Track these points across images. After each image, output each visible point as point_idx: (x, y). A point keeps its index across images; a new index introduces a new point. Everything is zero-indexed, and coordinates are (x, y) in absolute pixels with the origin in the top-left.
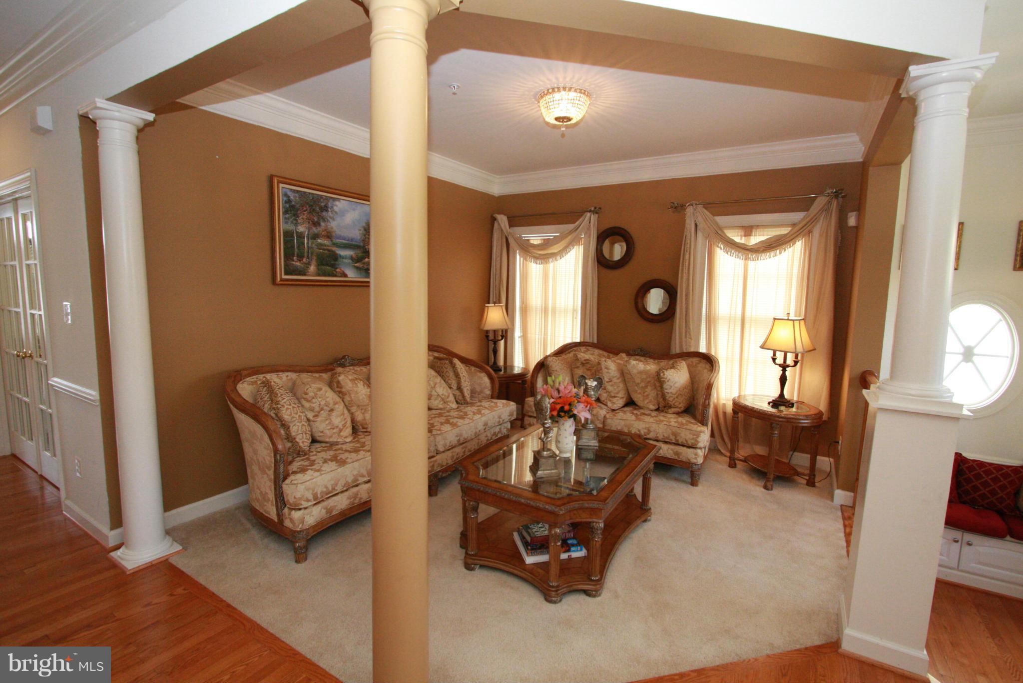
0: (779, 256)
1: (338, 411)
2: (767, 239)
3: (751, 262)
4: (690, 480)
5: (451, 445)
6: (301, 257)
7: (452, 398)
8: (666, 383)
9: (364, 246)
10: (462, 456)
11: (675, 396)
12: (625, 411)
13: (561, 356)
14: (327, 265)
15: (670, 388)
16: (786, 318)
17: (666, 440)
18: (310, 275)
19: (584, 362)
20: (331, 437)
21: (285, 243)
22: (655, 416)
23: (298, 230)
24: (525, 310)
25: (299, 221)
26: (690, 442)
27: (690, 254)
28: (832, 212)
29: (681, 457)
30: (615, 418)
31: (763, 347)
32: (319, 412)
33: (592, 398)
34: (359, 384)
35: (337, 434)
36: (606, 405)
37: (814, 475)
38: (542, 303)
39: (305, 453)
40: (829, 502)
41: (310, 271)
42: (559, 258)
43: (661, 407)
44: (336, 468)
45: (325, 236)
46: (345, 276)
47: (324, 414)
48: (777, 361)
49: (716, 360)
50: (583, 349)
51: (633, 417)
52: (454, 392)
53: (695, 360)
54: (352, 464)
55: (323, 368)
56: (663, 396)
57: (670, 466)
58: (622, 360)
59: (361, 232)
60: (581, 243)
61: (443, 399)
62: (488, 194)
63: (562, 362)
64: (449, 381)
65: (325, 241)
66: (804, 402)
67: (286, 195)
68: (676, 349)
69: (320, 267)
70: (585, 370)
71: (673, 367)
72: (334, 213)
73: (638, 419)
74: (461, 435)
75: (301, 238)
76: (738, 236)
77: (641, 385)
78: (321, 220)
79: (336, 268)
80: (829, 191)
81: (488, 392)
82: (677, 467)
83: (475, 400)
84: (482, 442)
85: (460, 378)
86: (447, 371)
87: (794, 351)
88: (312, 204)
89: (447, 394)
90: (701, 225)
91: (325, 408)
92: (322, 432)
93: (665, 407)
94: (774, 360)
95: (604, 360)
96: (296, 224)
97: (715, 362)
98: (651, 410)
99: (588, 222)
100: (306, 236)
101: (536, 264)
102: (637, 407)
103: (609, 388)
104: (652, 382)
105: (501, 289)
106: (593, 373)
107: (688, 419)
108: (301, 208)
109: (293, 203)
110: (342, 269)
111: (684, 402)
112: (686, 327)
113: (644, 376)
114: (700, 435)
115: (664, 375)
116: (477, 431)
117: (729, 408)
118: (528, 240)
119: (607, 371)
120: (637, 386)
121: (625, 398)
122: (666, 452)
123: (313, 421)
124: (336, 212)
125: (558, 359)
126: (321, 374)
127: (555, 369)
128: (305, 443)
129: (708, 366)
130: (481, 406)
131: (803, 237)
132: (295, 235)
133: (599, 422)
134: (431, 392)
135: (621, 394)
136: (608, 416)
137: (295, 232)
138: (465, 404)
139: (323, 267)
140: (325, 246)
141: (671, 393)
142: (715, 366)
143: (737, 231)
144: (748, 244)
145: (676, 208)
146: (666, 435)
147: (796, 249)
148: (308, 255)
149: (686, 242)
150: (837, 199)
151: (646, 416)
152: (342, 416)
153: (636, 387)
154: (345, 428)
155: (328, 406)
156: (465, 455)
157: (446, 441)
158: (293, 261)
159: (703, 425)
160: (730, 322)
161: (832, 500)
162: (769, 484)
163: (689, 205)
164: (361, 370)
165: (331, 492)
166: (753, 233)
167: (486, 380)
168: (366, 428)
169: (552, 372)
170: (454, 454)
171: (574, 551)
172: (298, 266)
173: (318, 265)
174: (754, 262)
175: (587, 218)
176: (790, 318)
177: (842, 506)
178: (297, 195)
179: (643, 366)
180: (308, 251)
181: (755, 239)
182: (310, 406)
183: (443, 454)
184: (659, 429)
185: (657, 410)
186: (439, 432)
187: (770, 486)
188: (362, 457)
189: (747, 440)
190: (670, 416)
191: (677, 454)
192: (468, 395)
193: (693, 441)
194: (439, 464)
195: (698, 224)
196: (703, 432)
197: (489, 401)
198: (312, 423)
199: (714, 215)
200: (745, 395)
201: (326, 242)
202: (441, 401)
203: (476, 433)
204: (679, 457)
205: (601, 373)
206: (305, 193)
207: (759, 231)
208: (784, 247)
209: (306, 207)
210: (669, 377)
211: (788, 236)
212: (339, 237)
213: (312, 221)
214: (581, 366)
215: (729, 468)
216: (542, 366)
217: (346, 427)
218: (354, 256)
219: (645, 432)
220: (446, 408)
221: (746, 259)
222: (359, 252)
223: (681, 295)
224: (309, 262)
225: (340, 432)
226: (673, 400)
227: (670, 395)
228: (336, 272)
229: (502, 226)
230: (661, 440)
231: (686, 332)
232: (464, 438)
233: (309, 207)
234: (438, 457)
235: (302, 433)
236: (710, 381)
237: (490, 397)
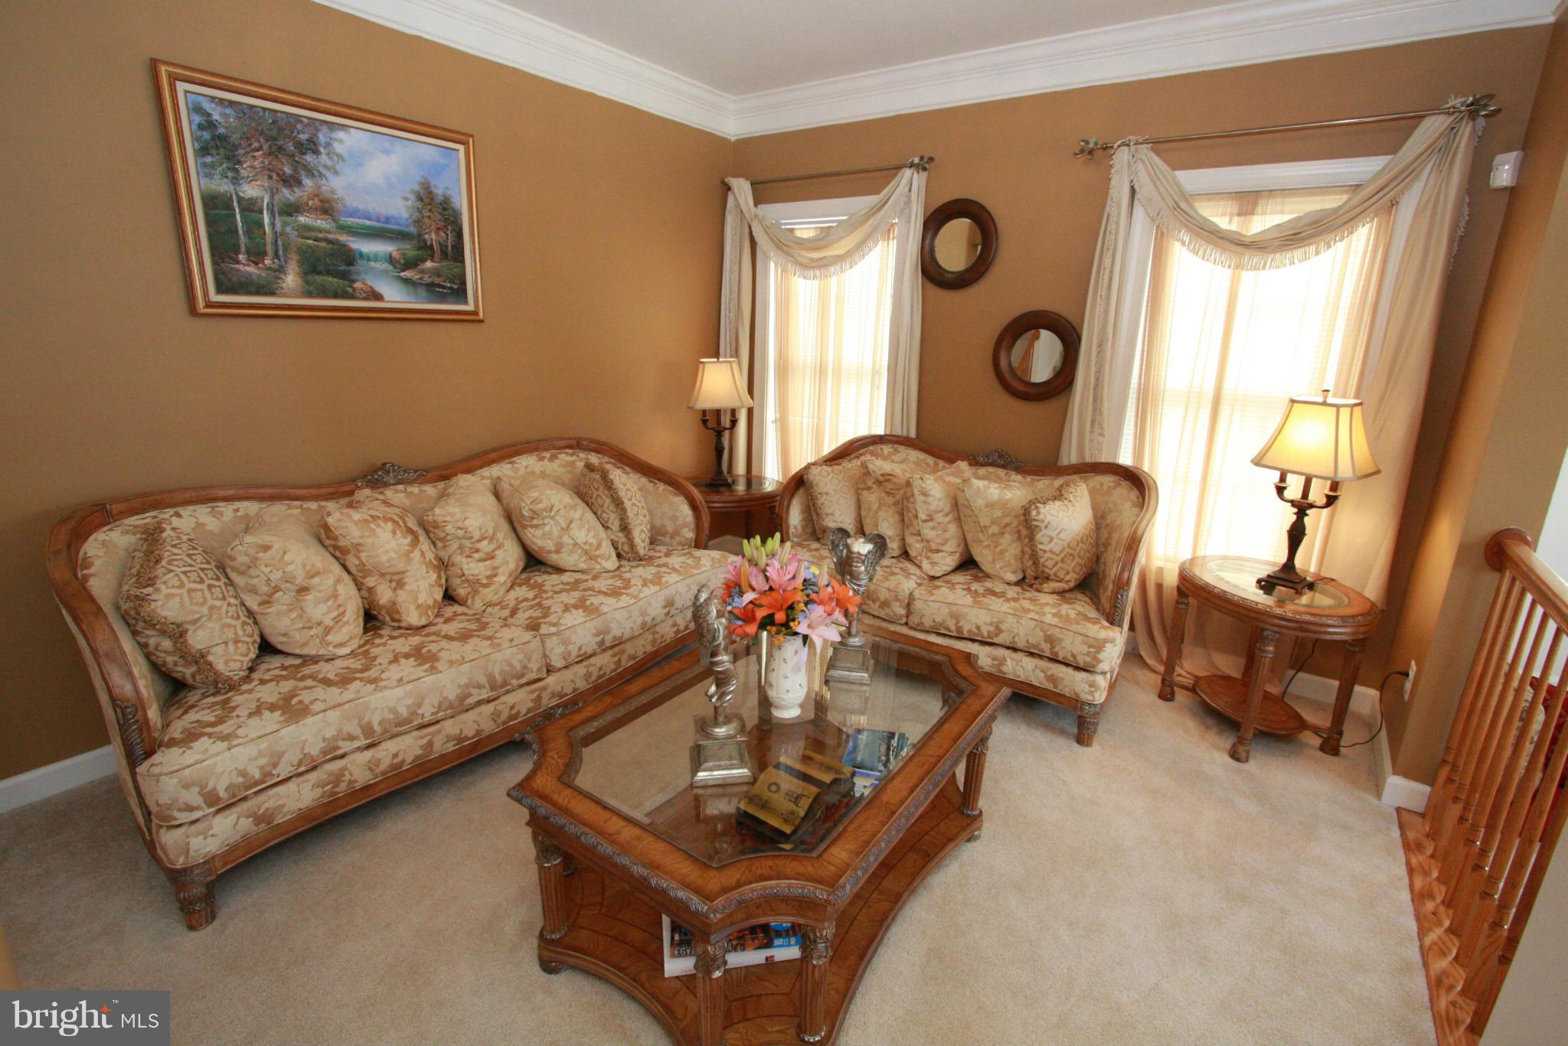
0: (1315, 259)
1: (320, 592)
2: (1289, 221)
3: (1250, 272)
4: (1075, 731)
5: (582, 652)
6: (257, 255)
7: (607, 549)
8: (1041, 530)
9: (420, 235)
10: (613, 671)
11: (1059, 558)
12: (953, 584)
13: (840, 464)
14: (328, 273)
15: (1050, 542)
16: (1320, 400)
17: (1032, 650)
18: (285, 296)
19: (882, 479)
20: (305, 644)
21: (210, 222)
22: (1015, 600)
23: (242, 195)
24: (784, 370)
25: (244, 173)
26: (1081, 661)
27: (1114, 257)
28: (1455, 152)
29: (1060, 687)
30: (933, 598)
31: (1258, 462)
32: (271, 595)
33: (859, 580)
34: (379, 531)
35: (318, 640)
36: (920, 567)
37: (1341, 734)
38: (816, 360)
39: (230, 685)
40: (1371, 799)
41: (284, 285)
42: (848, 266)
43: (1028, 577)
44: (278, 726)
45: (316, 209)
46: (378, 297)
47: (284, 598)
48: (1287, 494)
49: (1151, 482)
50: (887, 449)
51: (969, 600)
52: (613, 537)
53: (1107, 480)
54: (322, 714)
55: (331, 490)
56: (1035, 558)
57: (1035, 700)
58: (957, 477)
59: (410, 203)
60: (891, 236)
61: (586, 553)
62: (709, 133)
63: (840, 478)
64: (604, 515)
65: (319, 221)
66: (1333, 580)
67: (198, 109)
68: (1070, 456)
69: (310, 278)
70: (883, 495)
71: (1059, 496)
72: (336, 158)
73: (977, 604)
74: (606, 631)
75: (253, 211)
76: (1224, 215)
77: (990, 531)
78: (303, 173)
79: (354, 281)
80: (1455, 102)
81: (689, 534)
82: (1048, 704)
83: (660, 552)
84: (662, 637)
85: (624, 510)
86: (598, 496)
87: (1331, 475)
88: (274, 133)
89: (594, 541)
90: (1145, 190)
91: (284, 586)
92: (285, 635)
93: (1036, 578)
94: (1280, 490)
95: (918, 476)
96: (236, 180)
97: (1149, 490)
98: (1008, 584)
99: (907, 189)
100: (265, 206)
101: (804, 278)
102: (980, 575)
103: (928, 532)
104: (1014, 525)
105: (740, 330)
106: (898, 500)
107: (1082, 610)
108: (244, 144)
109: (222, 130)
110: (369, 283)
111: (1077, 569)
112: (1094, 410)
113: (998, 513)
114: (1104, 647)
115: (1039, 513)
116: (648, 619)
117: (1171, 579)
118: (792, 230)
119: (923, 498)
120: (982, 531)
121: (958, 555)
122: (1032, 675)
123: (261, 614)
124: (339, 156)
125: (832, 471)
126: (323, 503)
127: (825, 491)
128: (231, 664)
129: (1134, 494)
130: (665, 565)
131: (1376, 215)
132: (235, 204)
133: (898, 604)
134: (561, 538)
135: (951, 546)
136: (917, 594)
137: (234, 197)
138: (634, 560)
139: (319, 279)
140: (320, 231)
141: (1051, 551)
142: (1149, 498)
143: (1222, 203)
144: (1244, 233)
145: (1090, 152)
146: (1032, 641)
147: (1353, 243)
148: (277, 251)
149: (1109, 229)
150: (1474, 119)
151: (994, 598)
152: (330, 603)
153: (981, 534)
154: (338, 626)
155: (292, 583)
156: (619, 668)
157: (570, 647)
158: (238, 262)
159: (1112, 624)
160: (1187, 406)
161: (1378, 794)
162: (1241, 749)
163: (1119, 146)
164: (422, 491)
165: (262, 782)
166: (1259, 209)
167: (686, 511)
168: (399, 621)
169: (819, 496)
170: (591, 669)
171: (779, 946)
172: (250, 274)
173: (306, 274)
174: (1255, 273)
175: (905, 181)
176: (1330, 400)
177: (1399, 810)
178: (228, 111)
179: (998, 491)
180: (276, 241)
181: (1264, 221)
182: (246, 582)
183: (564, 672)
184: (1018, 628)
185: (1020, 583)
186: (553, 630)
187: (1244, 755)
188: (352, 696)
189: (1202, 641)
190: (1045, 598)
191: (1052, 679)
192: (643, 541)
193: (1088, 659)
194: (553, 693)
195: (1136, 187)
196: (1113, 641)
197: (684, 555)
198: (259, 617)
199: (1175, 167)
200: (1204, 557)
201: (321, 223)
202: (581, 557)
203: (644, 624)
204: (1056, 687)
205: (913, 503)
206: (251, 107)
207: (1272, 204)
208: (1327, 237)
209: (259, 142)
210: (1049, 518)
211: (1341, 212)
212: (354, 213)
213: (278, 175)
214: (874, 486)
215: (1160, 702)
216: (799, 482)
217: (341, 623)
218: (395, 255)
219: (989, 632)
220: (594, 569)
221: (1237, 267)
222: (408, 247)
223: (1090, 343)
224: (281, 267)
225: (326, 635)
226: (1054, 566)
227: (1048, 555)
228: (354, 289)
229: (742, 202)
230: (1022, 648)
231: (1093, 422)
232: (614, 637)
233: (267, 140)
234: (551, 680)
235: (226, 643)
236: (1135, 532)
237: (693, 544)
